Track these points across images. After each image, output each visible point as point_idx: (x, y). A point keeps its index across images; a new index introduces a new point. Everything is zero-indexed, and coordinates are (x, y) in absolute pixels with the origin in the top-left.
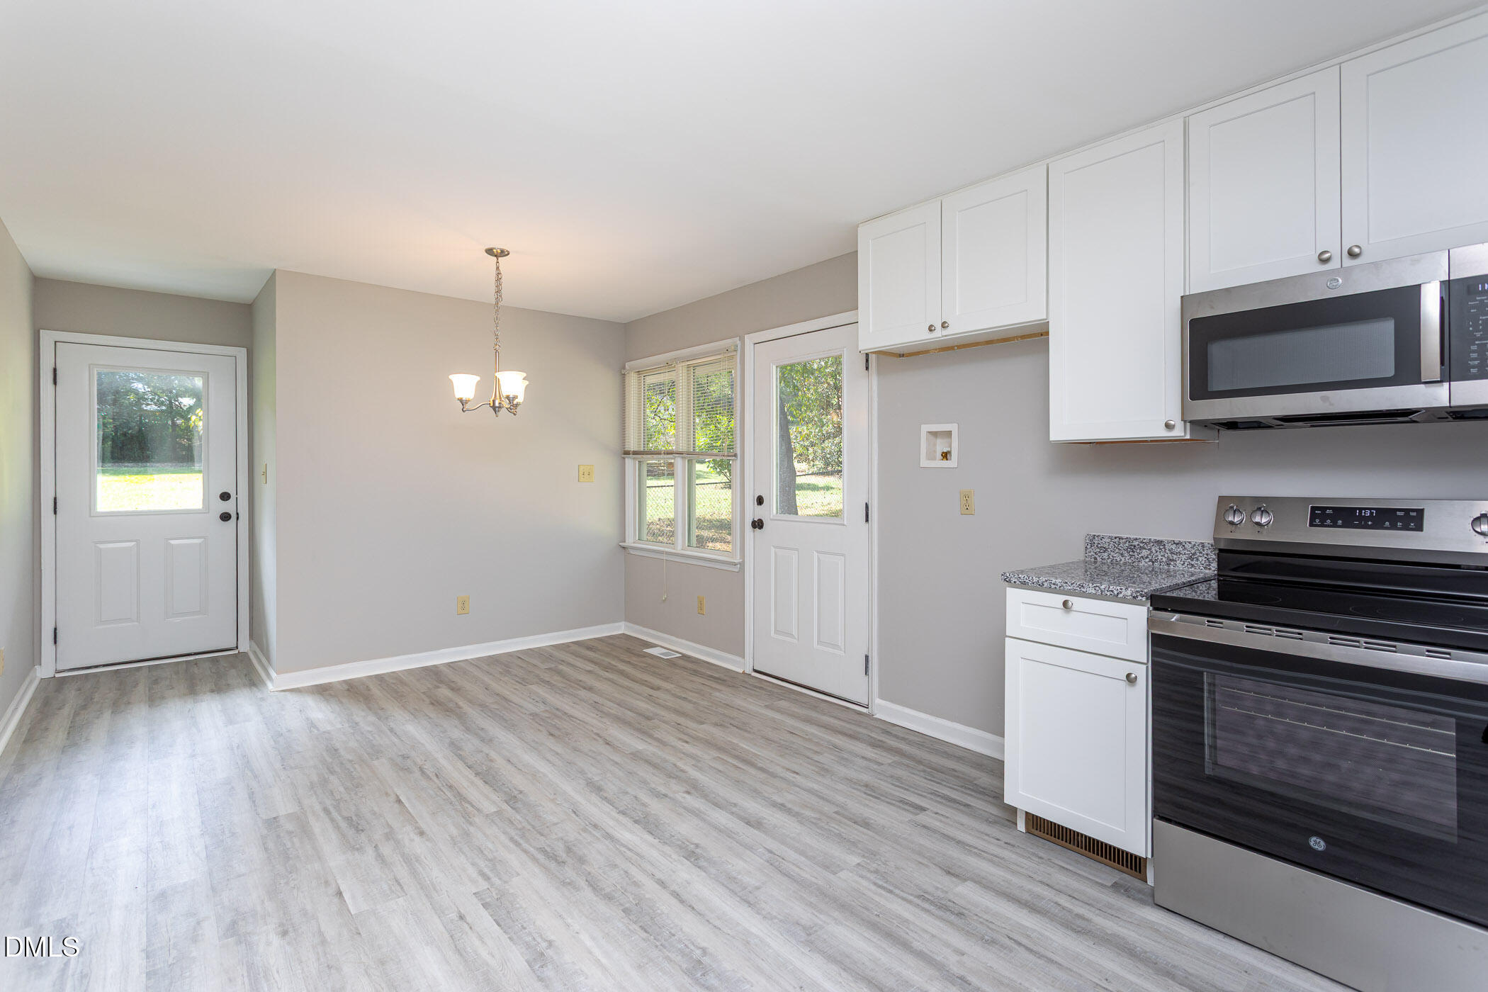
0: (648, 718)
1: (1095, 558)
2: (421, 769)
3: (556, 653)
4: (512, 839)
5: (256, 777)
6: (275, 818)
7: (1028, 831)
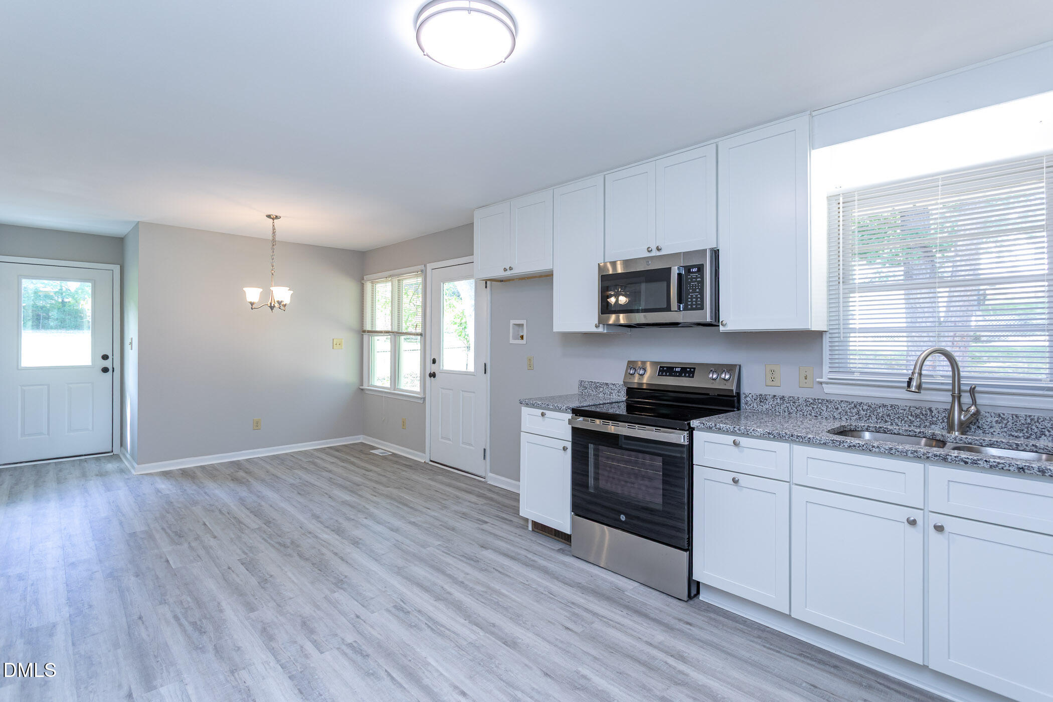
0: (358, 485)
1: (582, 393)
2: (220, 511)
3: (316, 453)
4: (264, 539)
5: (123, 515)
6: (134, 533)
7: (533, 530)
